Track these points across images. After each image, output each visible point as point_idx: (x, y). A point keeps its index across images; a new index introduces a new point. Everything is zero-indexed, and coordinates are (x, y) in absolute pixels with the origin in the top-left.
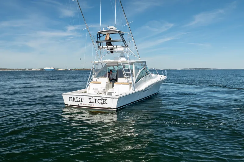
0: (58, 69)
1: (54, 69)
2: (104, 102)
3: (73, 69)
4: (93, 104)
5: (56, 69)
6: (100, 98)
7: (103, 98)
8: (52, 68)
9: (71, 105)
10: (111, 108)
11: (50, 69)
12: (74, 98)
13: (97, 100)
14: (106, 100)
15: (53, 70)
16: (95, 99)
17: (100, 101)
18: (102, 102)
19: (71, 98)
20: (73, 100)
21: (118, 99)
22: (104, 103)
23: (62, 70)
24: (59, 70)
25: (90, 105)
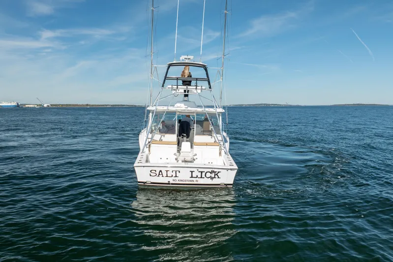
0: (25, 105)
1: (18, 106)
2: (215, 175)
3: (51, 105)
4: (197, 179)
5: (22, 105)
6: (210, 170)
7: (215, 170)
8: (14, 104)
9: (152, 183)
10: (225, 185)
11: (9, 104)
12: (161, 171)
13: (204, 174)
14: (219, 172)
15: (15, 106)
16: (202, 172)
17: (208, 175)
18: (213, 175)
19: (155, 171)
20: (159, 174)
21: (236, 170)
22: (215, 177)
23: (32, 106)
24: (27, 106)
25: (191, 181)
